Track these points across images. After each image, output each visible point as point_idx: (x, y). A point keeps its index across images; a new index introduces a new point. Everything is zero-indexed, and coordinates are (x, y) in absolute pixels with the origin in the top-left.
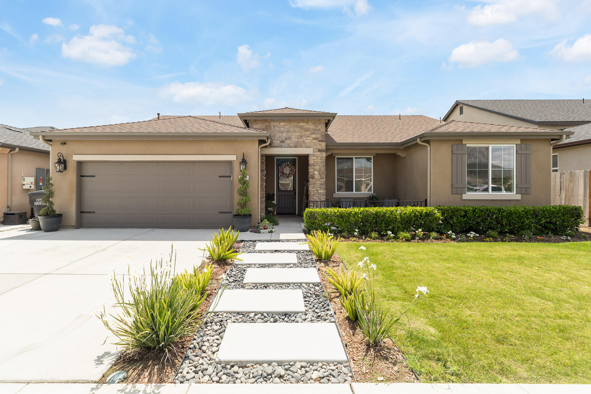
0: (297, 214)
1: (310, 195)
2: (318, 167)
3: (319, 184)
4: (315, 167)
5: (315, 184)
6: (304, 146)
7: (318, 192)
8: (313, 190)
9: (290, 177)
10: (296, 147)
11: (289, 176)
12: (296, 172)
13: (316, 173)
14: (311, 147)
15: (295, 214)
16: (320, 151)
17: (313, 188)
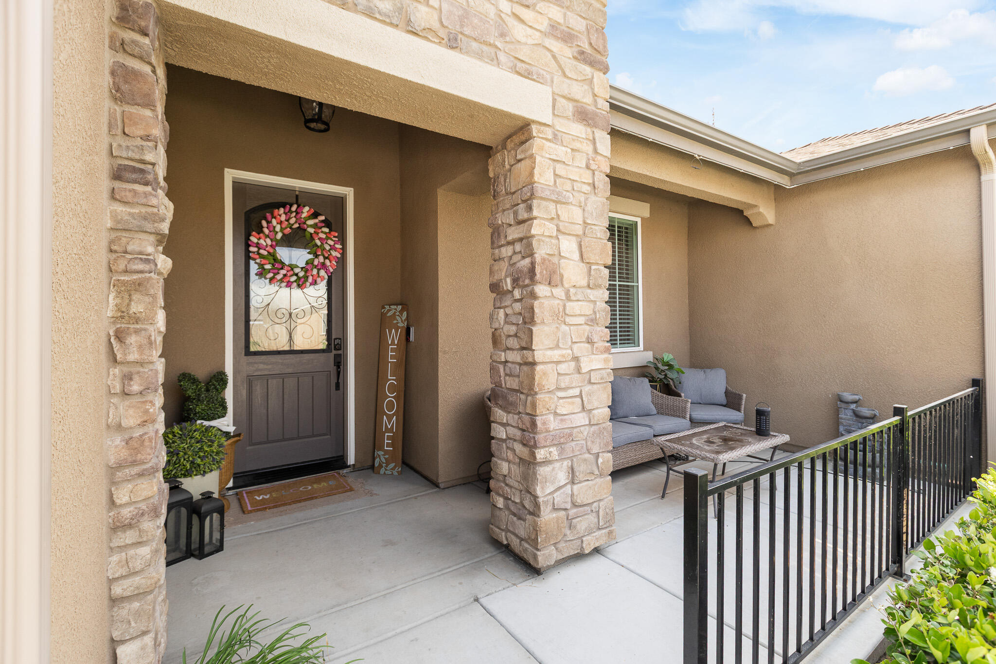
0: (351, 460)
1: (542, 387)
2: (577, 215)
3: (581, 320)
4: (563, 212)
5: (561, 316)
6: (502, 57)
7: (578, 370)
8: (556, 355)
9: (314, 283)
10: (452, 43)
11: (306, 278)
12: (342, 261)
13: (569, 246)
14: (539, 80)
15: (337, 463)
16: (584, 116)
17: (557, 347)
